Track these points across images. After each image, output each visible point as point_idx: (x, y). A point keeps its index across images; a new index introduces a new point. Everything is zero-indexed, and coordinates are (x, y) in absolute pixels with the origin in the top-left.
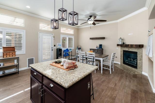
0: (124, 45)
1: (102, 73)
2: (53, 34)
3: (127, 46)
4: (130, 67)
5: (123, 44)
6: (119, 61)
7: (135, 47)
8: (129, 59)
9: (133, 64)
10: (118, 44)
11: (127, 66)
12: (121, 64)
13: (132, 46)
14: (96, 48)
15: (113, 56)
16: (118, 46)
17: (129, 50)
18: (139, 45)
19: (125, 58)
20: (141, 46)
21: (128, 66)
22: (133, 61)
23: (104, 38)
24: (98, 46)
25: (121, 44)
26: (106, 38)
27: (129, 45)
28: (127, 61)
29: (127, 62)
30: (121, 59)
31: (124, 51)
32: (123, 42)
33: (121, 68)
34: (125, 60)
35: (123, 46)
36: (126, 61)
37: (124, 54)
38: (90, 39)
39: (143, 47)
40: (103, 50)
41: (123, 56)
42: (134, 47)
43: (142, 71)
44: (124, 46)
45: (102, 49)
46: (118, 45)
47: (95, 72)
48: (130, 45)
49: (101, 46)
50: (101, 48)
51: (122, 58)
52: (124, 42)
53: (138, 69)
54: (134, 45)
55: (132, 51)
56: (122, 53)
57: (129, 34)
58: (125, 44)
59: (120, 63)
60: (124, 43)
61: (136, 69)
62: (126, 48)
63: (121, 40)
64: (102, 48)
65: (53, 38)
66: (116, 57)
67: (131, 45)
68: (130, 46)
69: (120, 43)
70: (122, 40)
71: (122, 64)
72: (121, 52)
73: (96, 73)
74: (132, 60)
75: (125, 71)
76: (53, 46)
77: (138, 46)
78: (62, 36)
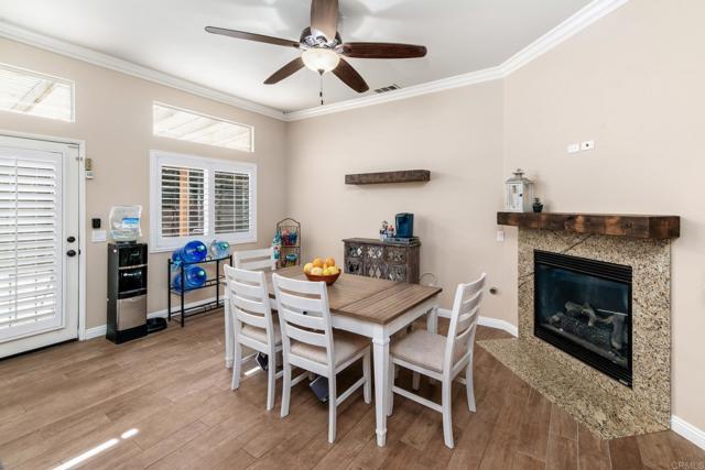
0: (543, 217)
1: (381, 441)
2: (82, 146)
3: (562, 224)
4: (577, 366)
5: (531, 210)
6: (508, 316)
7: (618, 232)
8: (569, 307)
9: (599, 344)
10: (506, 211)
11: (559, 353)
12: (522, 337)
13: (594, 226)
14: (382, 233)
15: (462, 305)
16: (507, 224)
17: (572, 253)
18: (652, 219)
19: (543, 299)
20: (664, 228)
21: (565, 355)
22: (597, 323)
23: (421, 177)
24: (392, 223)
25: (519, 209)
26: (438, 176)
27: (572, 218)
28: (556, 318)
29: (557, 324)
30: (521, 303)
31: (540, 256)
32: (531, 202)
33: (523, 377)
34: (544, 312)
35: (534, 225)
36: (551, 320)
37: (537, 273)
38: (347, 182)
39: (678, 235)
40: (419, 245)
41: (531, 285)
42: (610, 231)
43: (669, 412)
44: (543, 225)
45: (415, 244)
46: (504, 218)
47: (331, 440)
48: (580, 219)
49: (405, 221)
50: (409, 235)
51: (526, 302)
52: (537, 200)
53: (636, 388)
54: (611, 217)
55: (591, 257)
56: (530, 269)
57: (573, 148)
58: (544, 210)
59: (514, 330)
60: (538, 208)
61: (622, 387)
62: (550, 237)
63: (520, 187)
64: (415, 234)
65: (83, 174)
66: (493, 291)
67: (588, 218)
68: (579, 227)
69: (518, 207)
70: (528, 184)
71: (530, 334)
72: (522, 258)
73: (337, 441)
74: (591, 312)
75: (552, 399)
76: (85, 223)
77: (641, 229)
78: (158, 162)
